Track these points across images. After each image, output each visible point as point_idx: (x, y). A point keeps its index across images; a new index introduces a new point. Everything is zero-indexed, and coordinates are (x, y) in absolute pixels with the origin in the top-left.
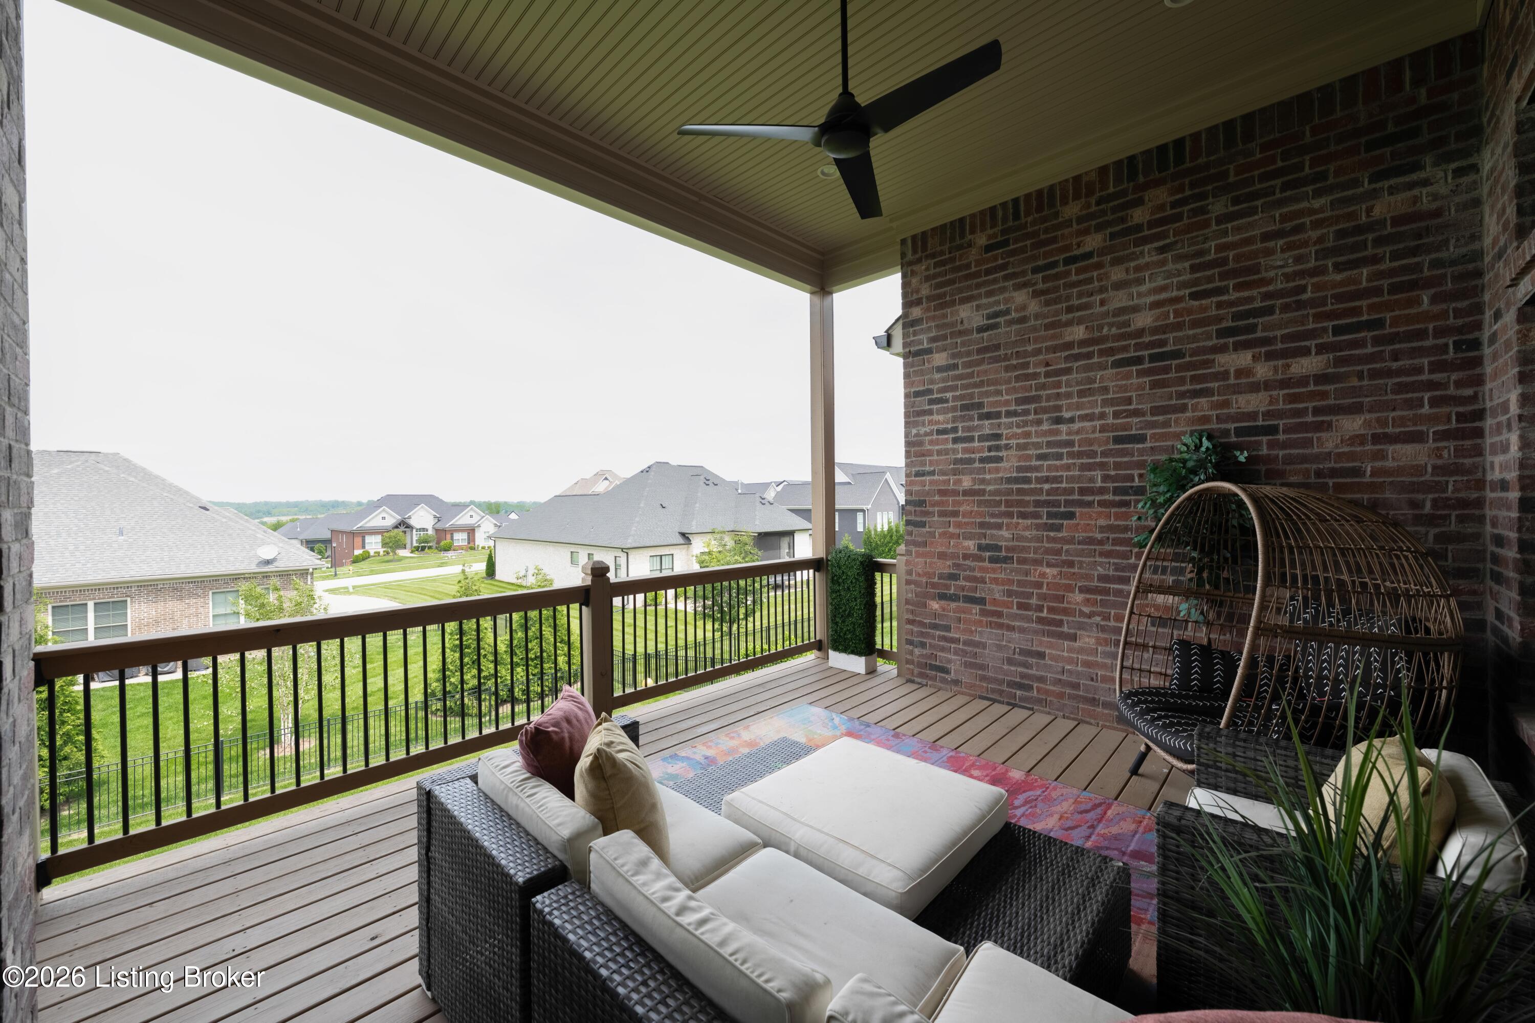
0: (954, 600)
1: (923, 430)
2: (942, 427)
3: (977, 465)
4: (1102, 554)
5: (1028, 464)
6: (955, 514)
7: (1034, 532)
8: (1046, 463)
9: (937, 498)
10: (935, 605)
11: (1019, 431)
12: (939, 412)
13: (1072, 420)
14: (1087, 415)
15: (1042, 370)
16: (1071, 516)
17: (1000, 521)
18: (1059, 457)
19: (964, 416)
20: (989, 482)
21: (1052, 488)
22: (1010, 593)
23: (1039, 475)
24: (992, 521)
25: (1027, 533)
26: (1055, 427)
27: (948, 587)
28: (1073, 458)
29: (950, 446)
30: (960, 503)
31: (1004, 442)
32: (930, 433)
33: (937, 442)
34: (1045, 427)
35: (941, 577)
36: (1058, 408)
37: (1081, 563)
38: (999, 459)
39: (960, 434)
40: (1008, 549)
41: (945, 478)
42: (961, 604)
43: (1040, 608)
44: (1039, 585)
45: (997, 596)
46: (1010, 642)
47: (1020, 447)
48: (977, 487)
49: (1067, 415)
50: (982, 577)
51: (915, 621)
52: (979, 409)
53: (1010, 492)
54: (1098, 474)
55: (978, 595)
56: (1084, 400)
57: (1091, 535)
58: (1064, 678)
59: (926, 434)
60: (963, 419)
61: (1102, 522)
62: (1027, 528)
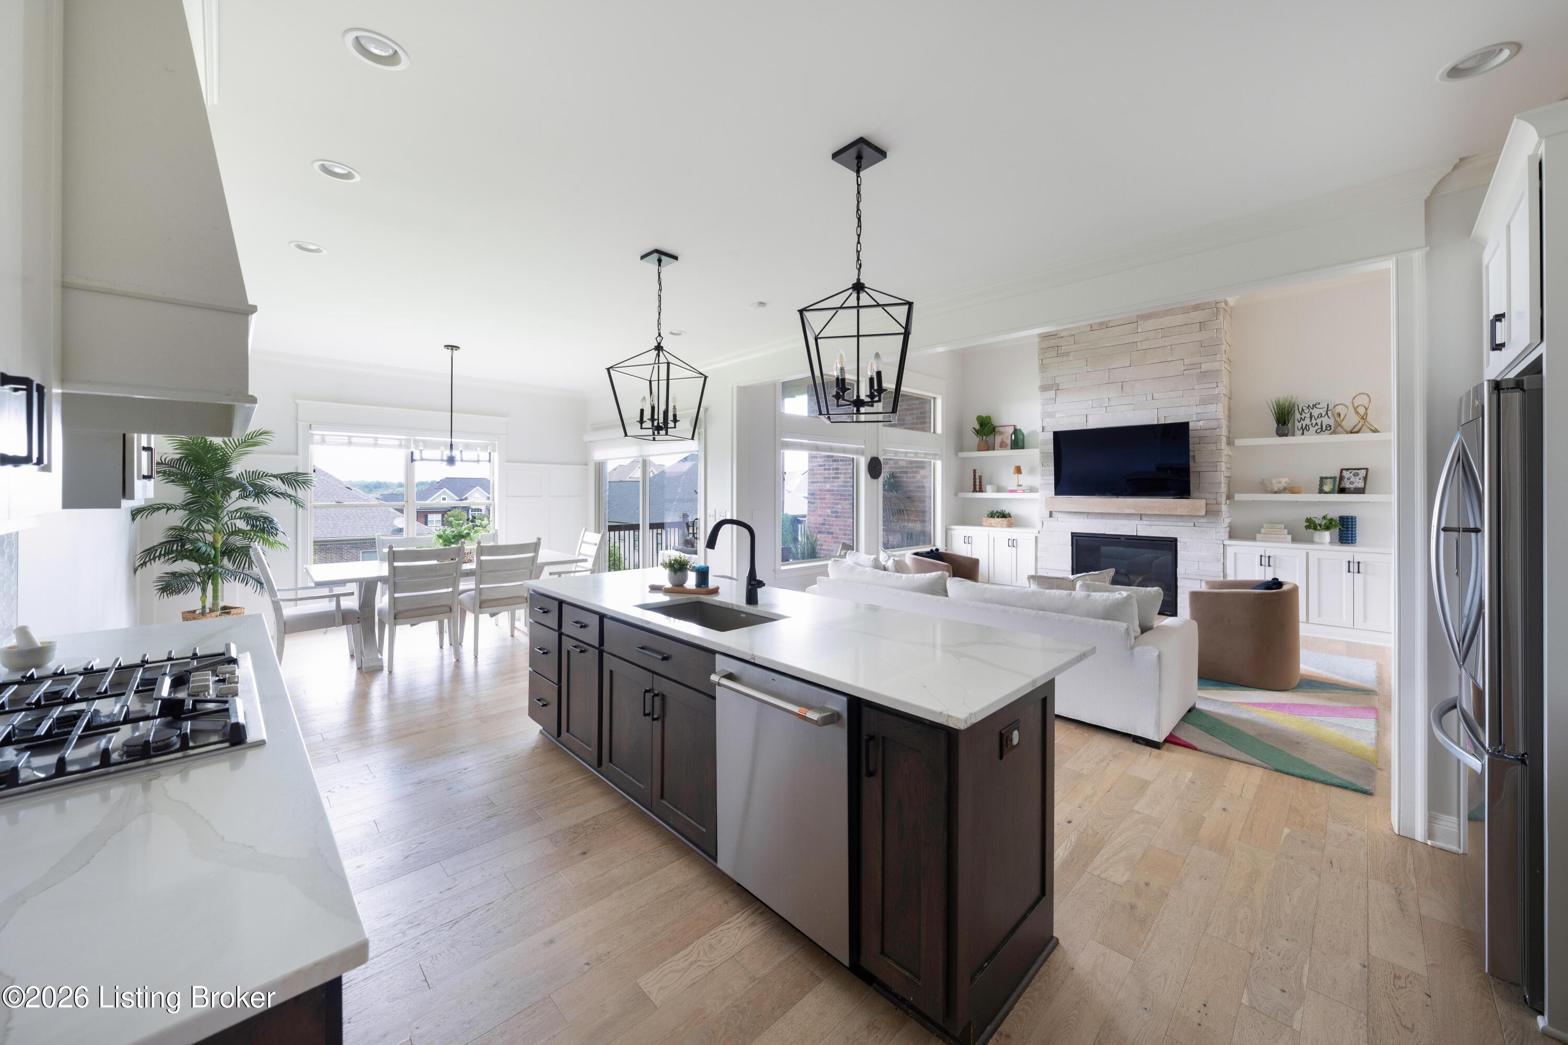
3: (831, 480)
6: (824, 499)
9: (819, 492)
17: (838, 502)
20: (835, 487)
22: (840, 530)
25: (846, 507)
27: (821, 528)
30: (826, 495)
31: (839, 471)
35: (820, 525)
38: (838, 478)
39: (826, 467)
40: (841, 513)
41: (821, 484)
42: (826, 535)
45: (837, 531)
47: (844, 473)
48: (831, 488)
50: (832, 524)
53: (841, 491)
55: (831, 531)
59: (815, 466)
60: (827, 461)
62: (846, 504)
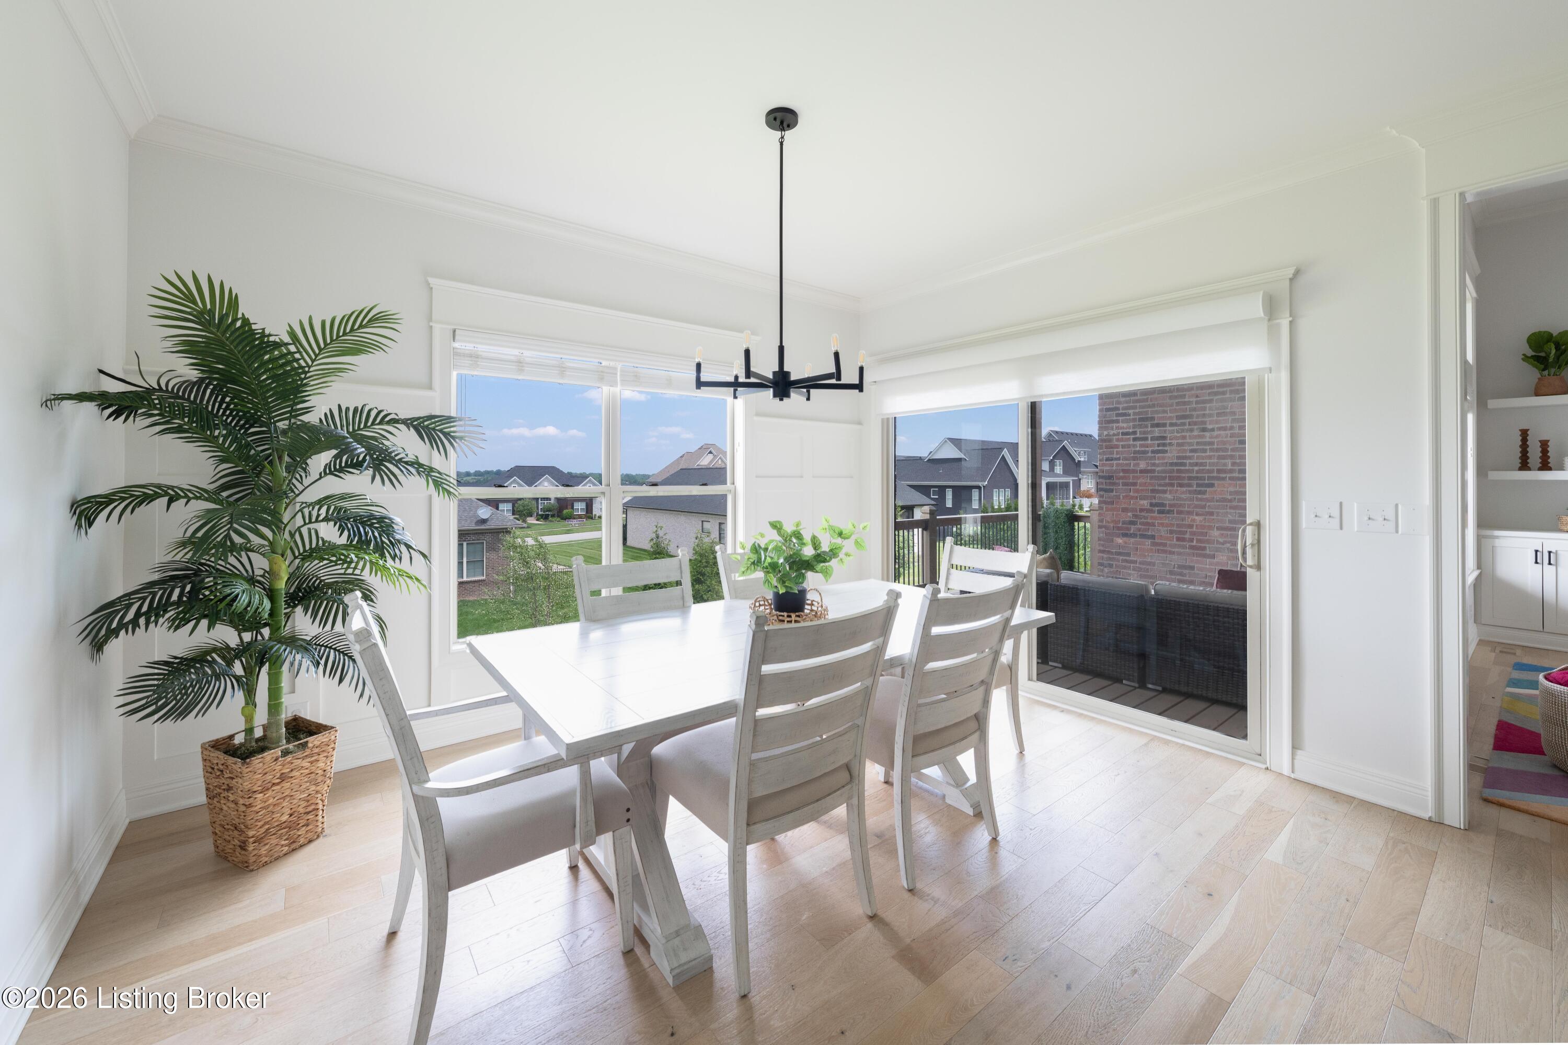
0: (1133, 537)
1: (1112, 432)
2: (1125, 431)
3: (1150, 454)
4: (1231, 508)
5: (1184, 454)
6: (1135, 484)
7: (1188, 495)
8: (1196, 455)
9: (1121, 474)
10: (1120, 541)
11: (1179, 435)
12: (1123, 422)
13: (1213, 430)
14: (1222, 427)
15: (1194, 399)
16: (1212, 485)
17: (1165, 488)
18: (1205, 451)
19: (1141, 425)
20: (1158, 465)
21: (1200, 469)
22: (1171, 532)
23: (1192, 461)
24: (1160, 488)
25: (1183, 496)
26: (1202, 433)
27: (1129, 529)
28: (1213, 452)
29: (1131, 442)
30: (1138, 478)
31: (1168, 441)
32: (1118, 434)
33: (1122, 440)
34: (1196, 433)
35: (1124, 523)
36: (1205, 423)
37: (1218, 513)
38: (1165, 452)
39: (1138, 435)
40: (1171, 505)
41: (1127, 462)
42: (1138, 539)
43: (1192, 540)
44: (1191, 526)
45: (1163, 534)
46: (1171, 561)
47: (1178, 445)
48: (1149, 468)
49: (1210, 427)
50: (1152, 522)
51: (1105, 551)
52: (1151, 421)
53: (1172, 471)
54: (1229, 462)
55: (1150, 533)
56: (1220, 418)
57: (1224, 496)
58: (1207, 580)
59: (1114, 435)
60: (1140, 426)
61: (1232, 489)
62: (1183, 493)
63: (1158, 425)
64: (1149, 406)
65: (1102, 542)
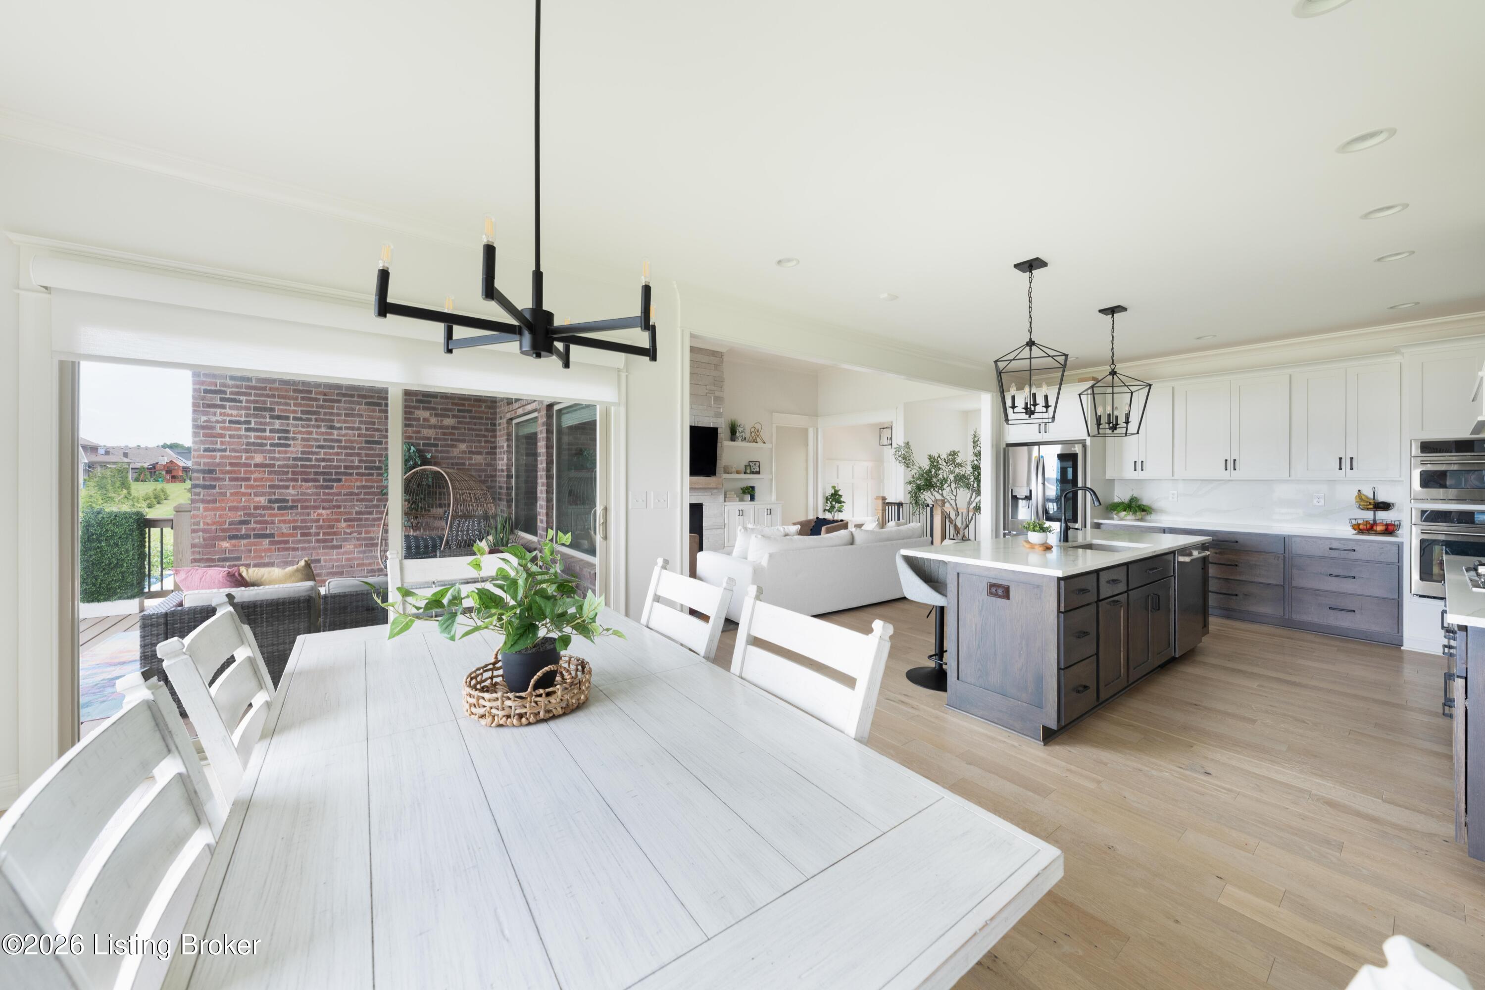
0: (244, 538)
1: (214, 419)
2: (234, 419)
3: (268, 447)
4: (357, 501)
5: (310, 450)
6: (248, 479)
7: (314, 490)
8: (322, 451)
9: (228, 468)
10: (225, 544)
11: (304, 430)
12: (231, 408)
13: (341, 428)
14: (350, 427)
15: (322, 397)
16: (339, 480)
17: (287, 484)
18: (332, 447)
19: (257, 414)
20: (278, 460)
21: (327, 465)
22: (295, 528)
23: (318, 457)
24: (281, 484)
25: (309, 491)
26: (329, 431)
27: (239, 530)
28: (341, 449)
29: (243, 433)
30: (252, 473)
31: (292, 436)
32: (224, 422)
33: (229, 429)
34: (323, 430)
35: (231, 523)
36: (333, 421)
37: (345, 506)
38: (288, 446)
39: (253, 425)
40: (293, 501)
41: (238, 454)
42: (252, 540)
43: (318, 534)
44: (318, 521)
45: (285, 531)
46: (295, 558)
47: (303, 439)
48: (267, 462)
49: (338, 425)
50: (271, 520)
51: (203, 559)
52: (270, 412)
53: (295, 466)
54: (356, 459)
55: (268, 532)
56: (349, 419)
57: (351, 490)
58: (334, 570)
59: (217, 422)
60: (256, 416)
61: (358, 484)
62: (309, 488)
63: (279, 417)
64: (268, 396)
65: (197, 549)
